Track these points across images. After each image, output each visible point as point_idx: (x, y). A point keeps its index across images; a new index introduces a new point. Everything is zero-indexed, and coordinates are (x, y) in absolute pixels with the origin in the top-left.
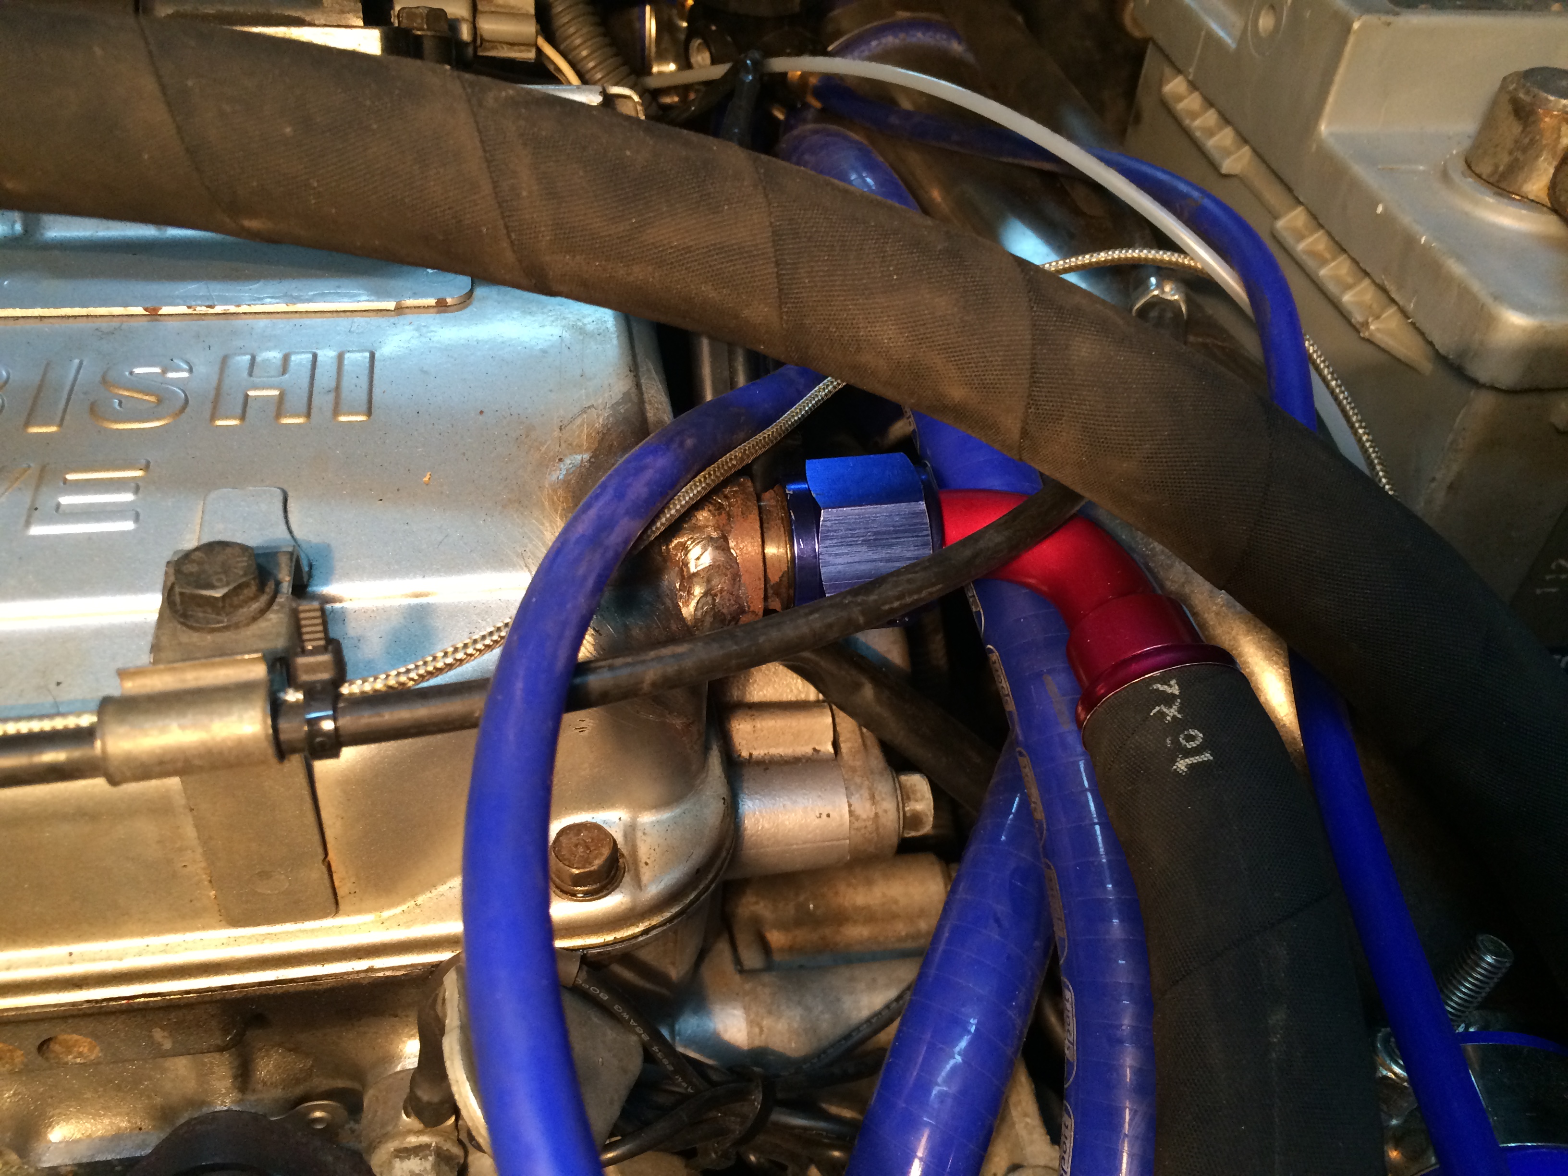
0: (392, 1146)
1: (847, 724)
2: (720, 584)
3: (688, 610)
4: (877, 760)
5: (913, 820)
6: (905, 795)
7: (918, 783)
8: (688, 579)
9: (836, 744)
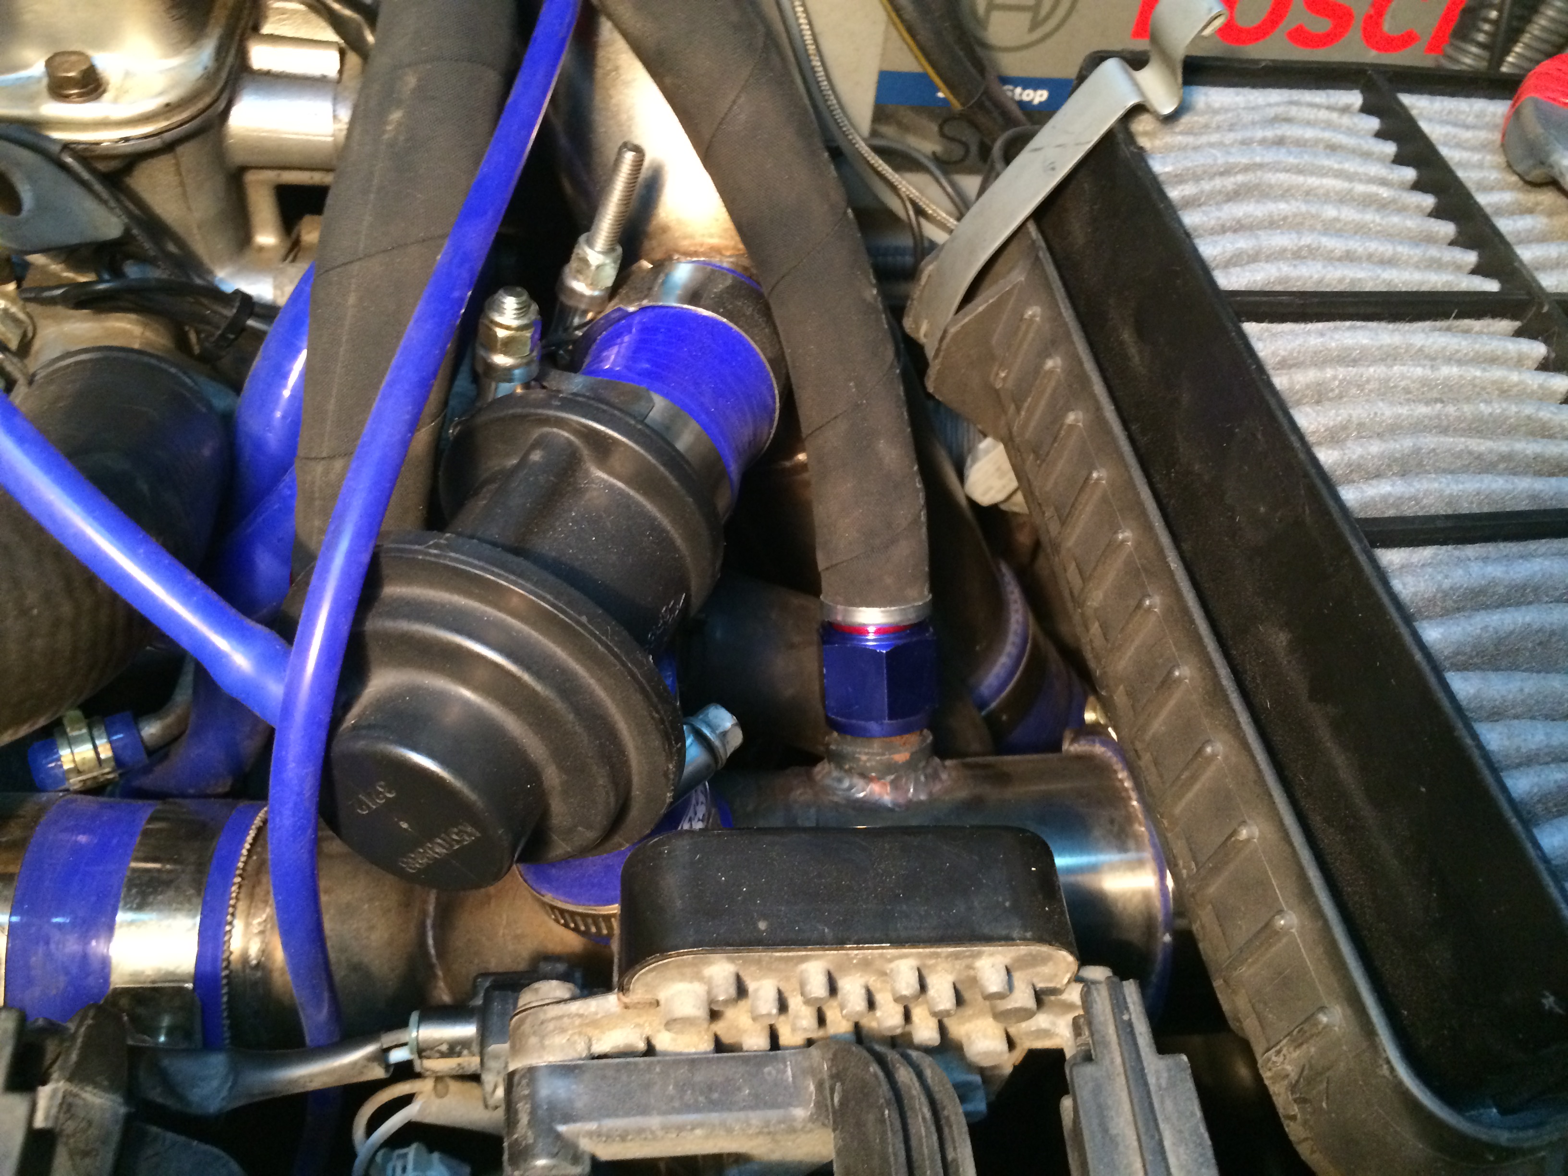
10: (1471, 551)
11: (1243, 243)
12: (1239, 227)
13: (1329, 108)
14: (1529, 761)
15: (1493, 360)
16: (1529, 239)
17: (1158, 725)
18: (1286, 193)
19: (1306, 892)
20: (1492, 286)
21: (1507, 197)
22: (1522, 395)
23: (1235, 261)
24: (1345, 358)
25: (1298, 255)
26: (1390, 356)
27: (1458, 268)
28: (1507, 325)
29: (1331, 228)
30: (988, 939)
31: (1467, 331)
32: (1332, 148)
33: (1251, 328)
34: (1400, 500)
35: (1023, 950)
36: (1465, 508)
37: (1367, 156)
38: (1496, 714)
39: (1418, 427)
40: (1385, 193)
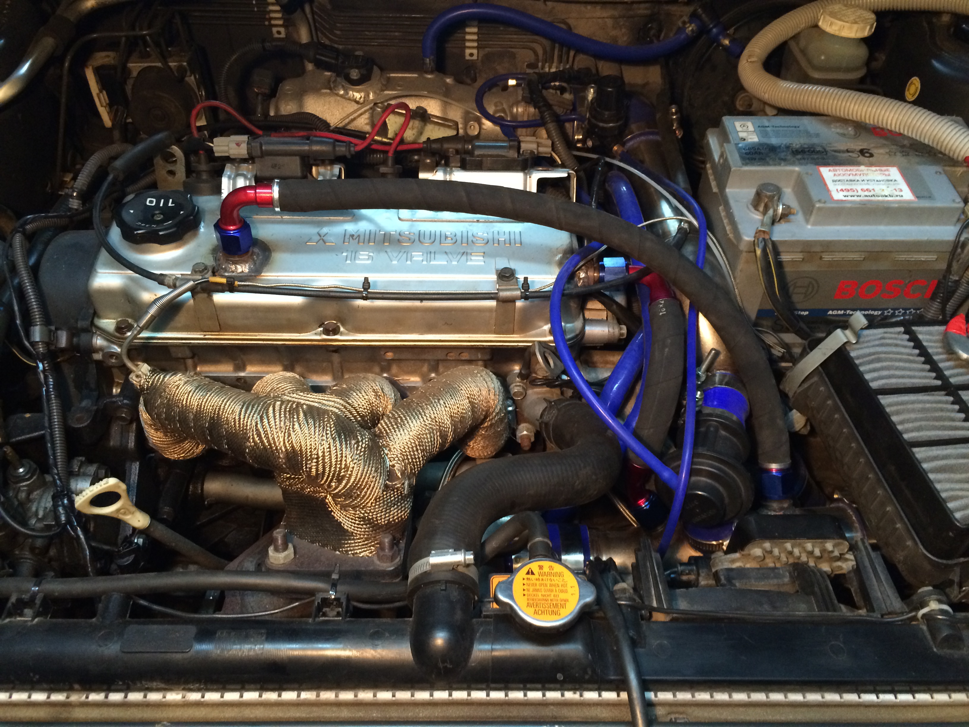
0: (514, 384)
1: (610, 313)
2: (586, 280)
3: (579, 285)
4: (615, 322)
5: (622, 335)
6: (621, 329)
7: (624, 328)
8: (580, 279)
9: (607, 318)
10: (934, 448)
11: (875, 374)
12: (874, 370)
13: (895, 333)
14: (946, 490)
15: (940, 402)
16: (949, 368)
17: (865, 489)
18: (886, 360)
19: (902, 519)
20: (939, 383)
21: (944, 357)
22: (948, 410)
23: (874, 379)
24: (902, 403)
25: (889, 377)
26: (913, 402)
27: (930, 378)
28: (943, 393)
29: (897, 368)
30: (829, 538)
31: (933, 395)
32: (897, 345)
33: (880, 397)
34: (917, 437)
35: (837, 541)
36: (933, 439)
37: (905, 347)
38: (939, 481)
39: (921, 419)
40: (911, 358)
